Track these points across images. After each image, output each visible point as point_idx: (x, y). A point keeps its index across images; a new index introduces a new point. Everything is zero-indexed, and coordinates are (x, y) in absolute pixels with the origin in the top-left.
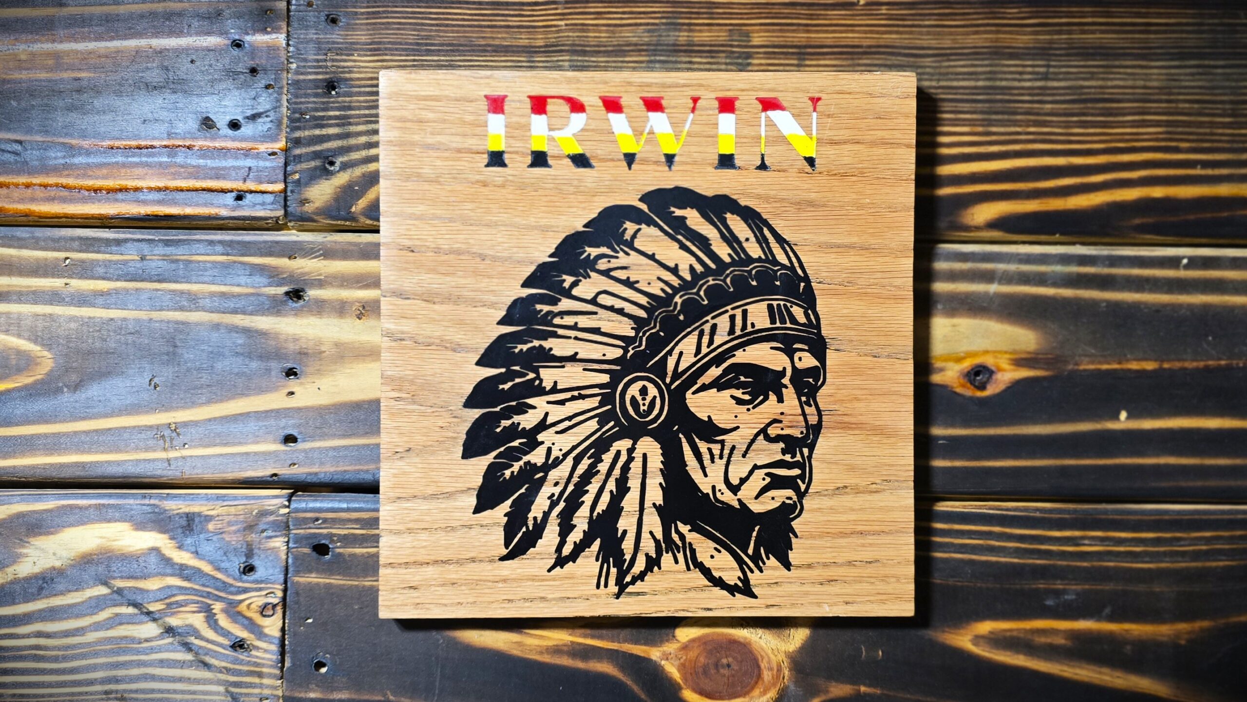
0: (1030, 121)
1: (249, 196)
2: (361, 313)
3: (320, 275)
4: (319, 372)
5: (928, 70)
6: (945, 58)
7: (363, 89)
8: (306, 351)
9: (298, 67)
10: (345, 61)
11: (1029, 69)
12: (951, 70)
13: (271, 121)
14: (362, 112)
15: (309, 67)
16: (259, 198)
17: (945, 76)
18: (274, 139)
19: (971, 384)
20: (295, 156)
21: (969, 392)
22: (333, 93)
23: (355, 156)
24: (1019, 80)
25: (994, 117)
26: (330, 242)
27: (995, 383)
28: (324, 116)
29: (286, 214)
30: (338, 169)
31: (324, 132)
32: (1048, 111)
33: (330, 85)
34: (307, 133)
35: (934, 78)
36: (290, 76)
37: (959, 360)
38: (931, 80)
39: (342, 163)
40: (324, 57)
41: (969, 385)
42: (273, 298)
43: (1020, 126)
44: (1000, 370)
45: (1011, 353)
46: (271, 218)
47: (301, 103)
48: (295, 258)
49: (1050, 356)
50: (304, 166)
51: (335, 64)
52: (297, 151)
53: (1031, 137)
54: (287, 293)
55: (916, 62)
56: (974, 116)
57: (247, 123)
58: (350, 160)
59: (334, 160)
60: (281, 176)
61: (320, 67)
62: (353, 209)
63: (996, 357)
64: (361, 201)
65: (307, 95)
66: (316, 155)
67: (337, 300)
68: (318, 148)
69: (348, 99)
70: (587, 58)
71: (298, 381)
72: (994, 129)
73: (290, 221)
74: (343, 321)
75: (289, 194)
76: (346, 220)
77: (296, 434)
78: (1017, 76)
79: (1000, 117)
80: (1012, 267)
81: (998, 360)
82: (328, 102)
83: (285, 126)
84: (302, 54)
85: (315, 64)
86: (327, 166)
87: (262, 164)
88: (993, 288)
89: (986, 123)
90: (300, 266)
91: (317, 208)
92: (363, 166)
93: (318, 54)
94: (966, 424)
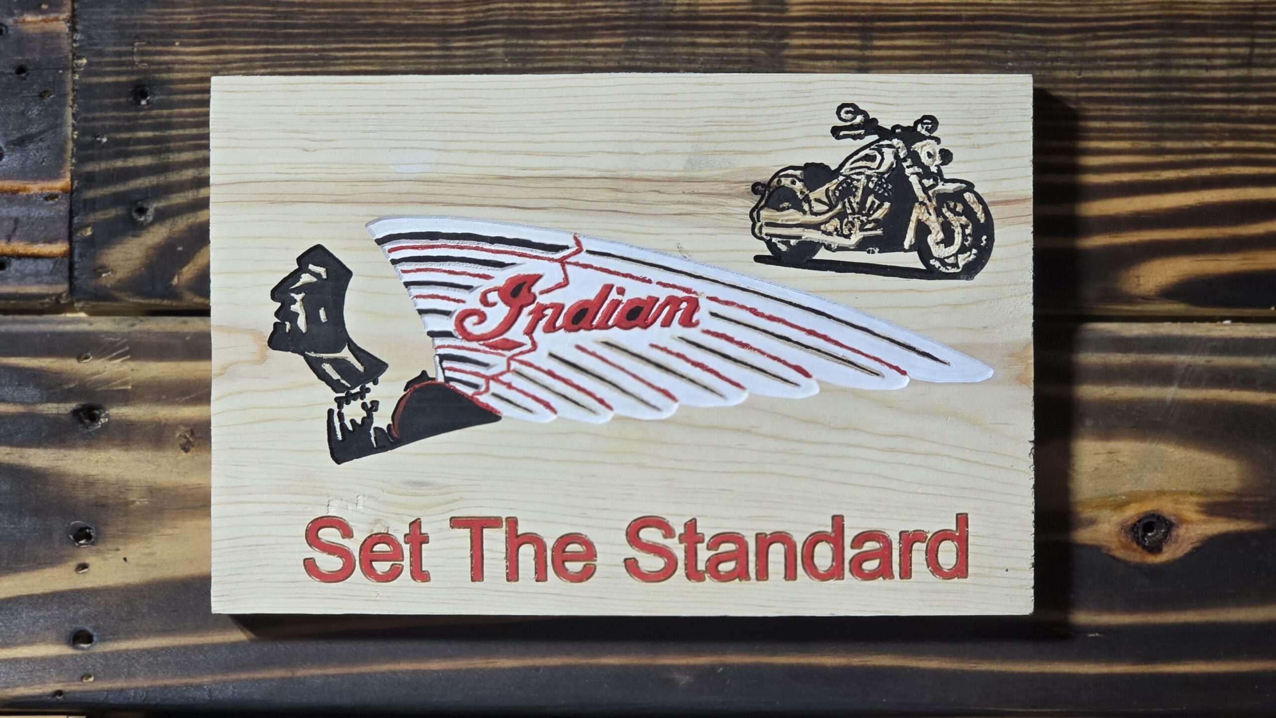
0: (1224, 130)
1: (15, 264)
2: (188, 442)
3: (126, 383)
4: (126, 535)
5: (1063, 53)
6: (1090, 35)
7: (188, 97)
8: (104, 501)
9: (89, 64)
10: (161, 53)
11: (1222, 50)
12: (1100, 53)
13: (49, 148)
14: (188, 132)
15: (108, 64)
16: (30, 265)
17: (1091, 62)
18: (54, 175)
19: (1138, 543)
20: (85, 201)
21: (1137, 556)
22: (143, 102)
23: (178, 199)
24: (1207, 68)
25: (1169, 125)
26: (140, 332)
27: (1176, 542)
28: (129, 139)
29: (72, 290)
30: (150, 219)
31: (131, 163)
32: (1253, 115)
33: (139, 91)
34: (103, 165)
35: (1074, 65)
36: (77, 77)
37: (1119, 506)
38: (1068, 69)
39: (156, 210)
40: (129, 48)
41: (1135, 545)
42: (54, 421)
43: (1209, 139)
44: (1182, 521)
45: (1199, 495)
46: (48, 296)
47: (94, 119)
48: (87, 358)
49: (1260, 499)
50: (100, 216)
51: (146, 58)
52: (91, 194)
53: (1227, 156)
54: (75, 412)
55: (1045, 41)
56: (1138, 125)
57: (13, 150)
58: (170, 207)
59: (145, 206)
60: (64, 231)
61: (123, 64)
62: (175, 281)
63: (1177, 502)
64: (185, 269)
65: (103, 108)
66: (117, 199)
67: (152, 422)
68: (121, 188)
69: (165, 112)
70: (531, 42)
71: (94, 548)
72: (1169, 144)
73: (78, 300)
74: (161, 454)
75: (76, 259)
76: (163, 297)
77: (90, 630)
78: (1204, 62)
79: (1178, 125)
80: (1200, 360)
81: (1180, 506)
82: (136, 118)
83: (69, 153)
84: (96, 44)
85: (115, 59)
86: (135, 215)
87: (35, 213)
88: (1171, 393)
89: (1155, 135)
90: (95, 370)
91: (120, 281)
92: (191, 215)
93: (120, 45)
94: (1131, 606)
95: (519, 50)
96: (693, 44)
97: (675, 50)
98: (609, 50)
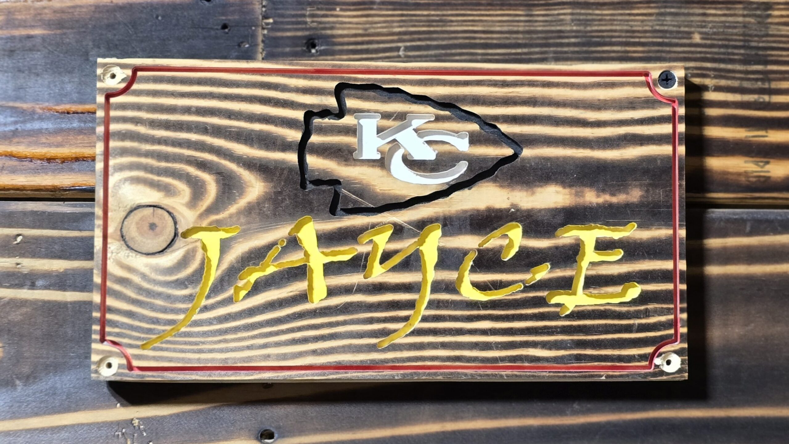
7: (346, 47)
10: (327, 16)
15: (288, 23)
22: (313, 51)
33: (311, 43)
36: (265, 32)
40: (303, 12)
61: (299, 23)
65: (285, 54)
77: (273, 430)
84: (280, 9)
85: (293, 20)
93: (297, 9)
95: (582, 17)
96: (704, 15)
97: (692, 18)
98: (645, 18)
